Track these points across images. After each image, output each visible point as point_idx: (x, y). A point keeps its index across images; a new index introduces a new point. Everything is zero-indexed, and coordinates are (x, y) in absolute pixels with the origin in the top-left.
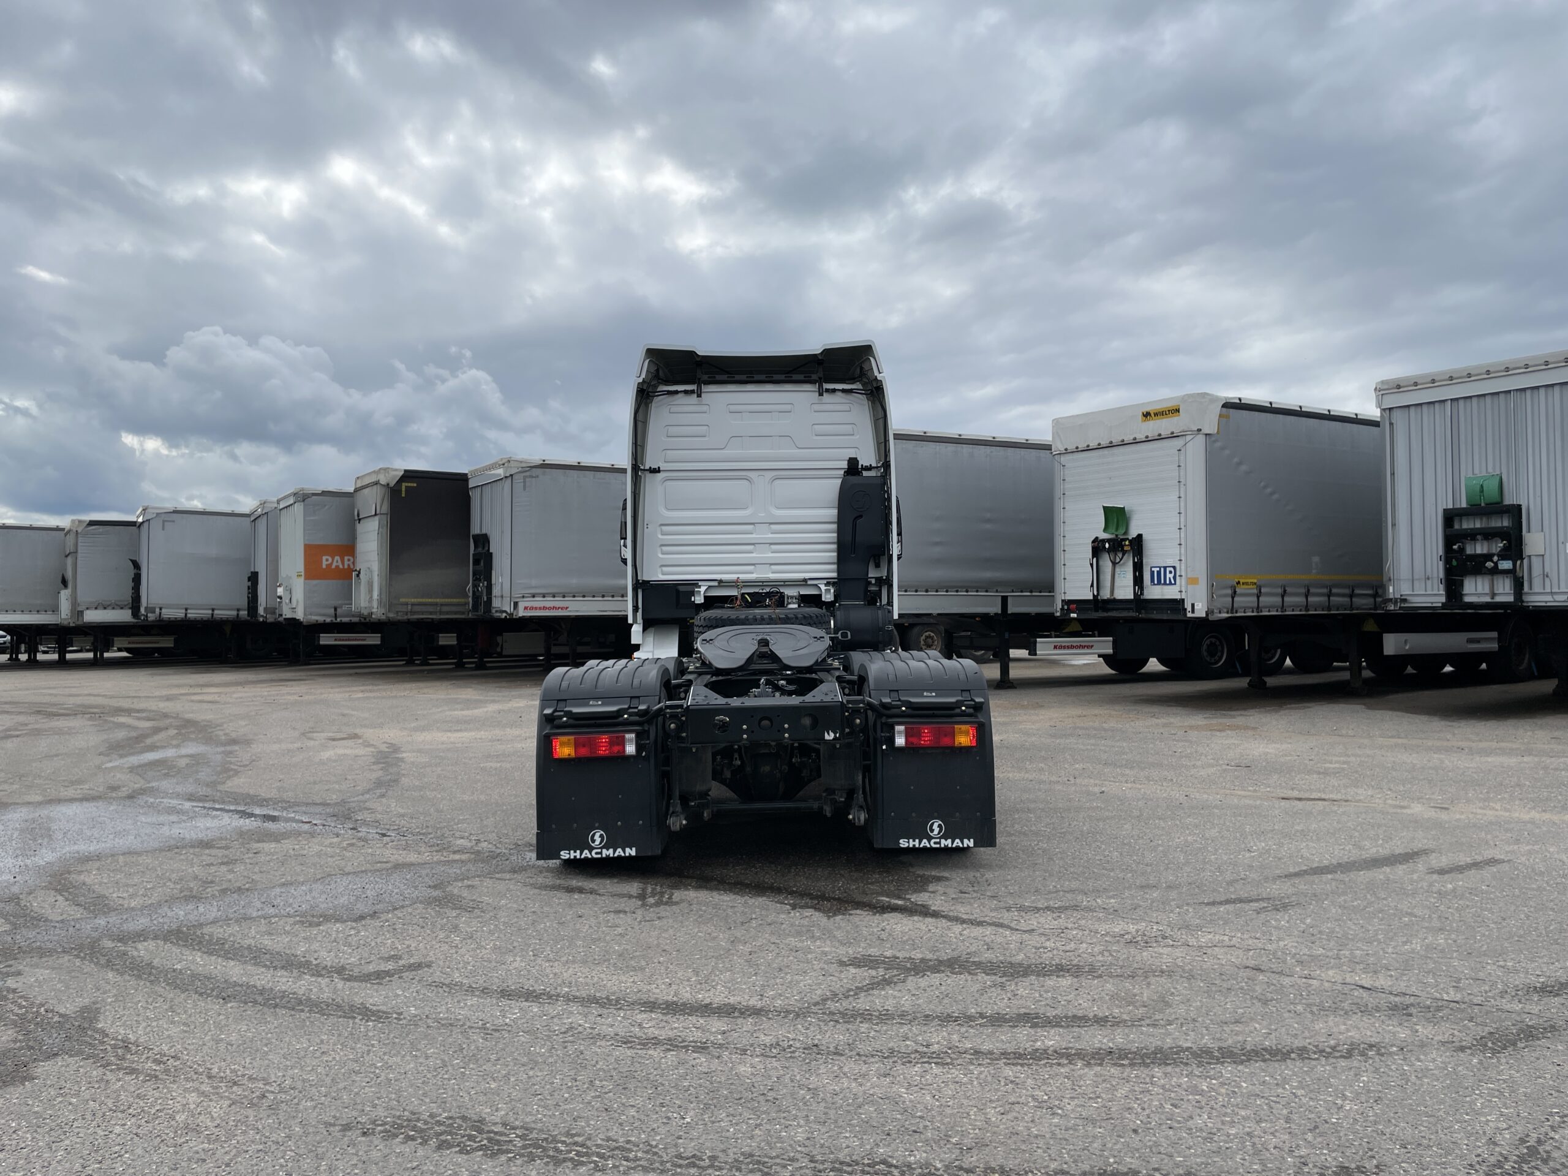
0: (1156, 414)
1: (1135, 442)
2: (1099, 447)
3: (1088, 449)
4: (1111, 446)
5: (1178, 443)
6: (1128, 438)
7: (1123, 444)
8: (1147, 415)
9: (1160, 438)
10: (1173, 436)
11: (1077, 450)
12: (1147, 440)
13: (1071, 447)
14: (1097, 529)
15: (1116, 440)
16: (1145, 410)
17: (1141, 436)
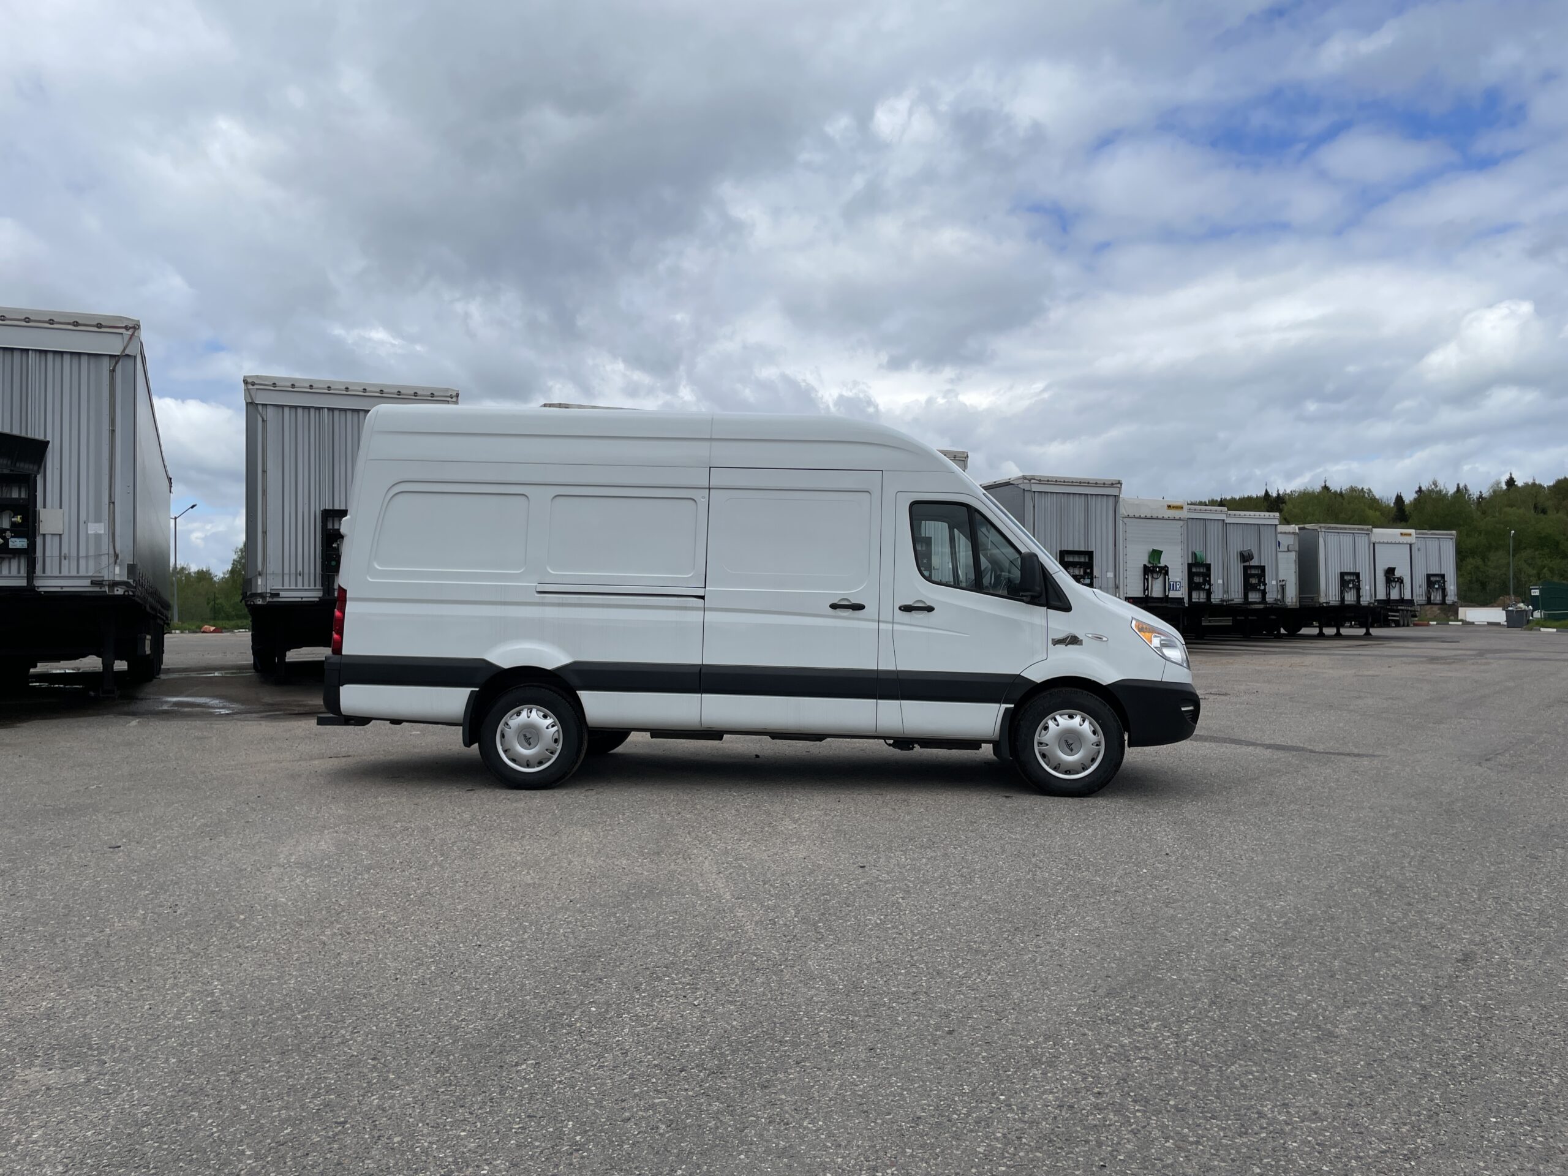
0: (1173, 507)
1: (1163, 519)
2: (1146, 518)
3: (1140, 518)
4: (1152, 518)
5: (1181, 523)
6: (1160, 516)
7: (1157, 518)
8: (1169, 507)
9: (1174, 519)
10: (1180, 519)
11: (1134, 517)
12: (1169, 519)
13: (1131, 515)
14: (1144, 560)
15: (1155, 516)
16: (1169, 504)
17: (1166, 517)
